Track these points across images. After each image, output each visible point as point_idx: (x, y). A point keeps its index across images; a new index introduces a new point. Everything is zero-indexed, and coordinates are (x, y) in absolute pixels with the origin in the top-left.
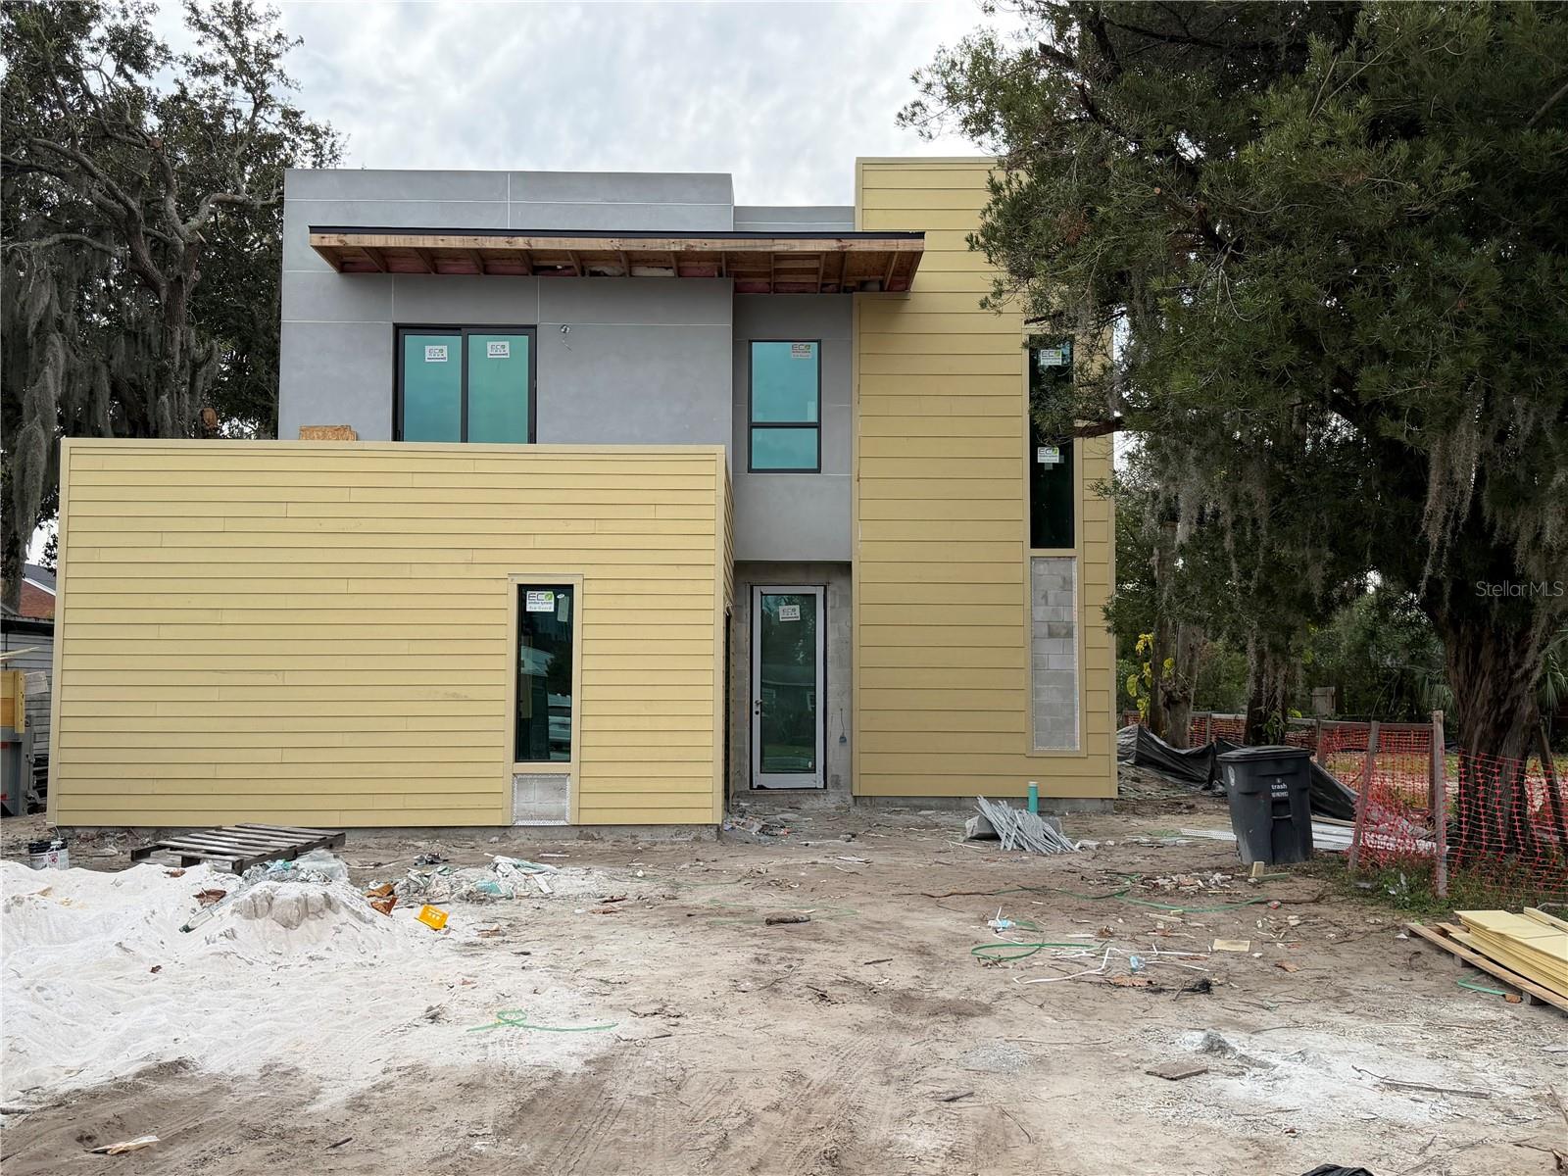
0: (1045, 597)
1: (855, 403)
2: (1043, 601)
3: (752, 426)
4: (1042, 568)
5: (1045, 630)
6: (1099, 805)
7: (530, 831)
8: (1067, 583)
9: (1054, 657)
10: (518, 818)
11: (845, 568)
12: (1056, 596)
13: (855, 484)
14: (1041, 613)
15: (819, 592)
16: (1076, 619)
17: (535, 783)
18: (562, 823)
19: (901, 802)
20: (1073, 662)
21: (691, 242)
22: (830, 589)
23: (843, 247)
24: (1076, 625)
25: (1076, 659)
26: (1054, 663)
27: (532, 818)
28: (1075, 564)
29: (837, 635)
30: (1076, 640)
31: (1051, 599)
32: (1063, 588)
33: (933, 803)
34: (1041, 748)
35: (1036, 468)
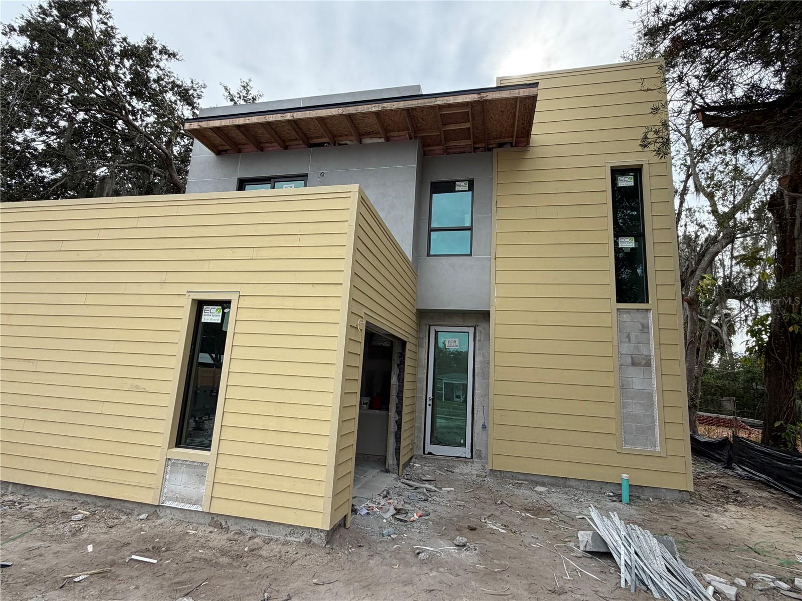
0: (628, 337)
1: (494, 212)
2: (627, 340)
3: (431, 230)
4: (625, 317)
5: (629, 360)
6: (677, 495)
7: (174, 512)
8: (645, 328)
9: (636, 379)
10: (167, 498)
11: (485, 315)
12: (636, 336)
13: (493, 261)
14: (626, 348)
15: (471, 330)
16: (653, 353)
17: (184, 468)
18: (199, 509)
19: (522, 477)
20: (651, 384)
21: (385, 105)
22: (478, 329)
23: (481, 97)
24: (653, 358)
25: (654, 382)
26: (637, 385)
27: (177, 500)
28: (650, 315)
29: (482, 359)
30: (654, 369)
31: (633, 338)
32: (642, 331)
33: (545, 480)
34: (629, 447)
35: (618, 250)
